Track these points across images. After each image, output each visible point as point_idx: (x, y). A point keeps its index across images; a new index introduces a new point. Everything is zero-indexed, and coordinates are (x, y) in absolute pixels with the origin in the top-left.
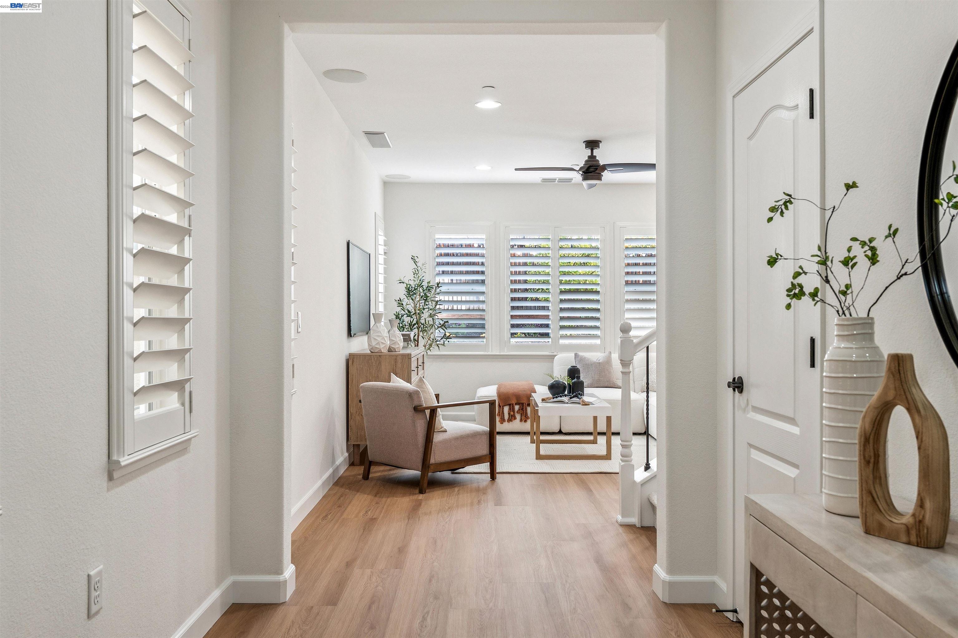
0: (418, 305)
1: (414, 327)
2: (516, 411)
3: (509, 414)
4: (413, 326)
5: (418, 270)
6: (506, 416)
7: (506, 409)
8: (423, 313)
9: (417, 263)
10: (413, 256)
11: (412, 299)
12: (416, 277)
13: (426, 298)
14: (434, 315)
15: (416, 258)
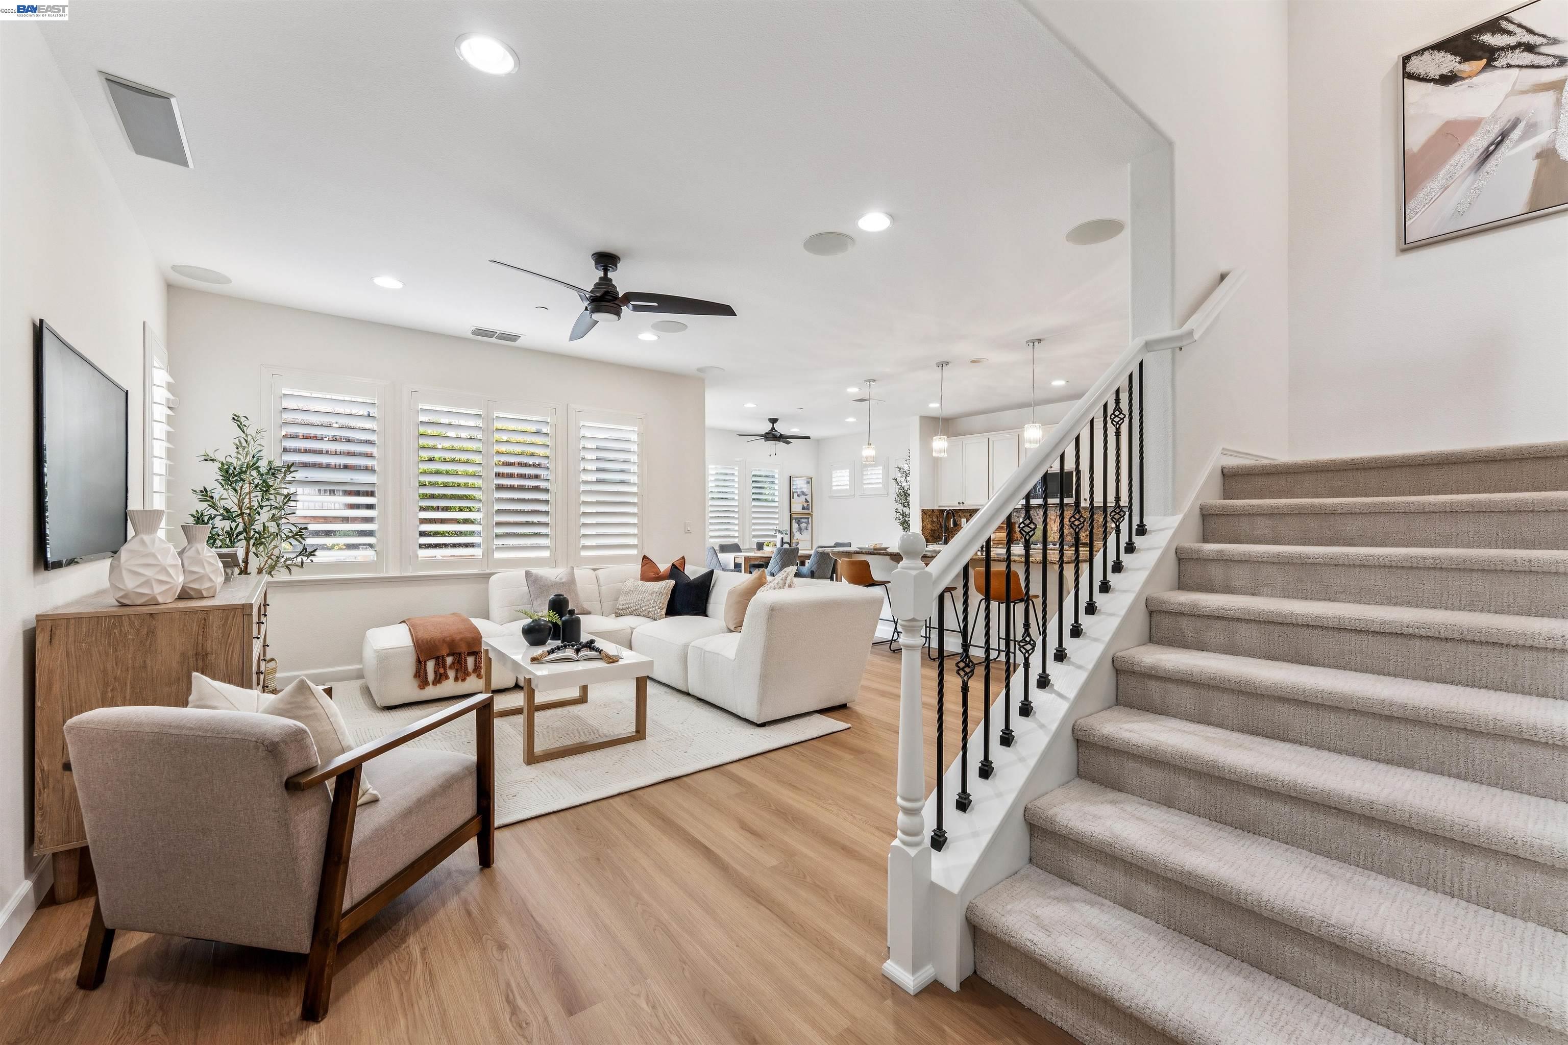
0: (246, 500)
1: (239, 538)
2: (448, 666)
3: (436, 672)
4: (237, 536)
5: (246, 441)
6: (431, 676)
7: (431, 665)
8: (259, 514)
9: (245, 428)
10: (236, 416)
11: (236, 490)
12: (241, 452)
13: (266, 489)
14: (281, 518)
15: (243, 419)
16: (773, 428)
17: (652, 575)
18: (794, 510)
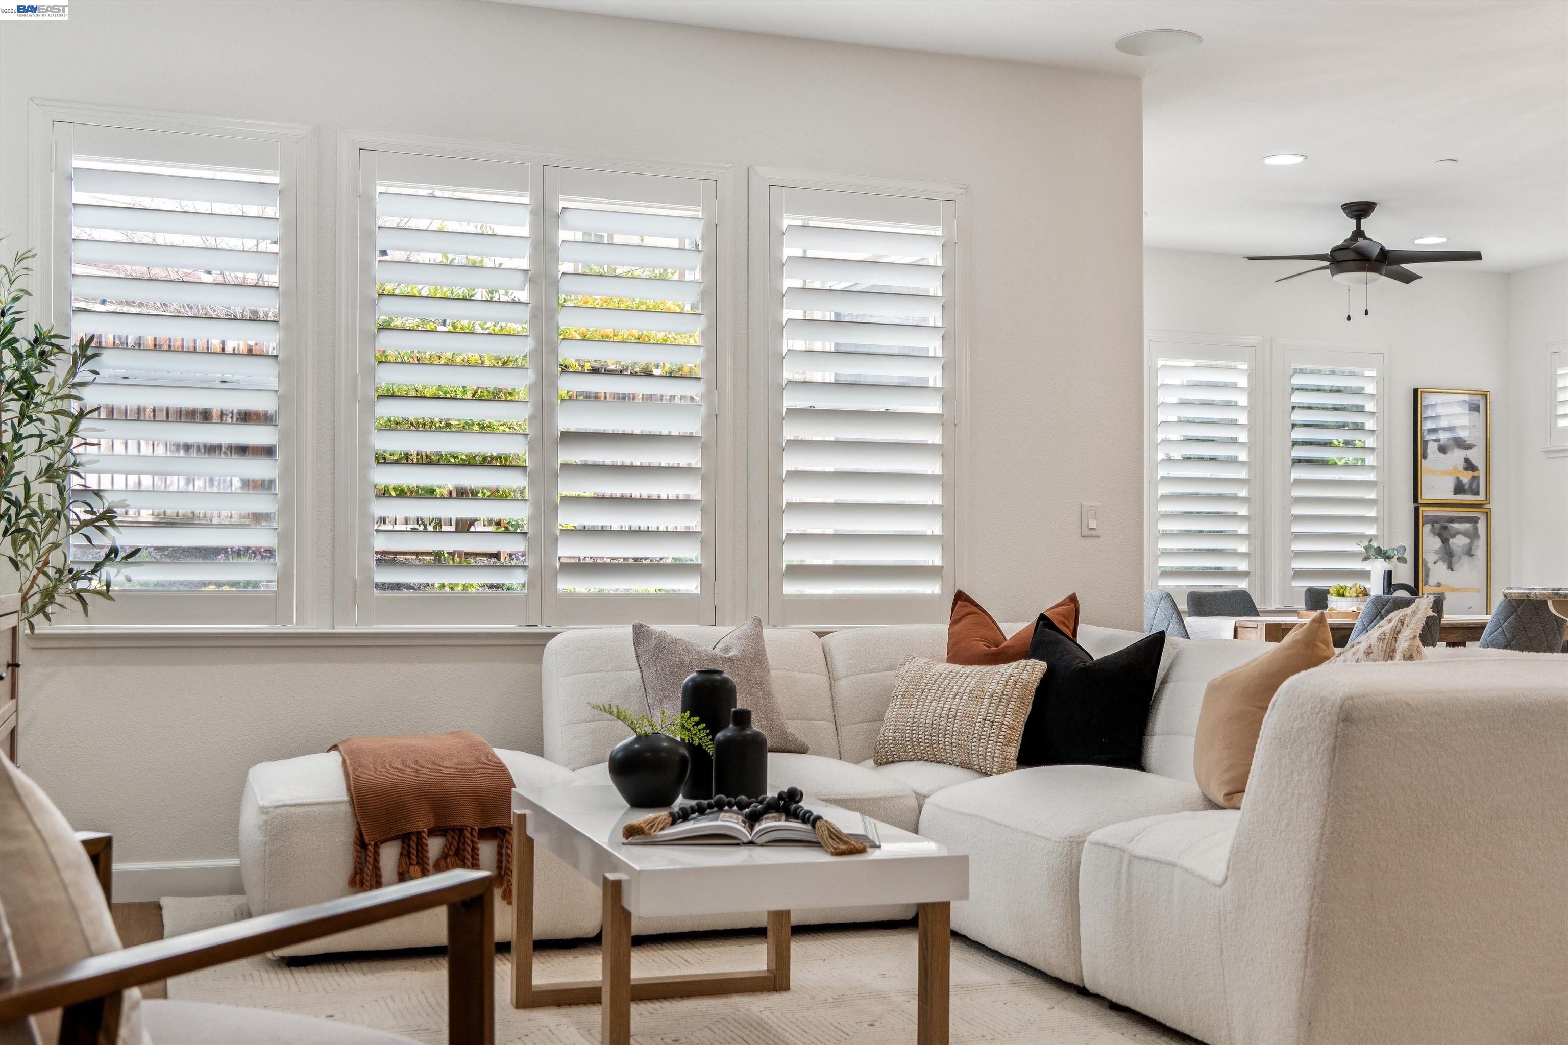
7: (389, 856)
16: (1359, 233)
17: (982, 647)
18: (1426, 495)
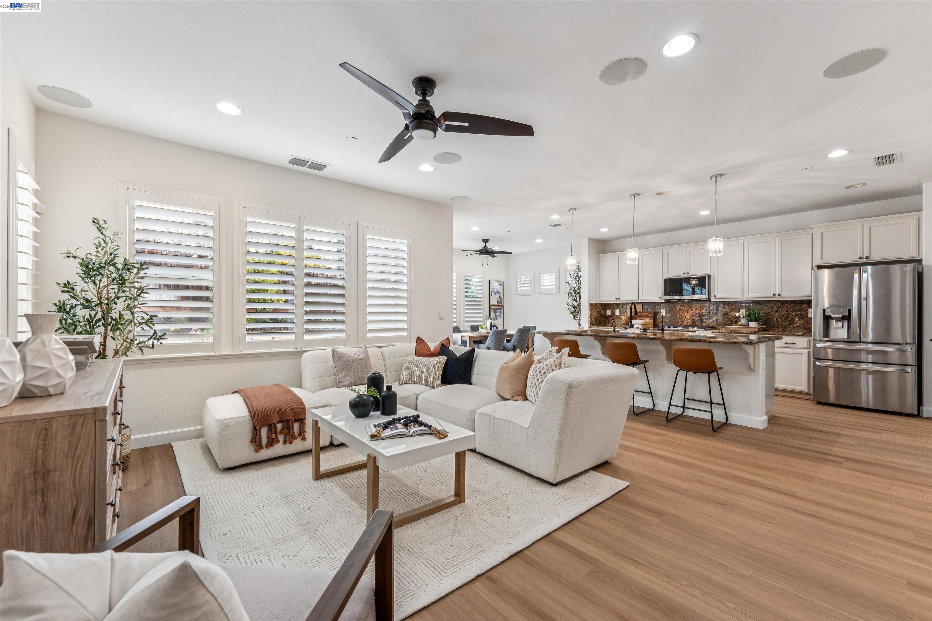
0: (105, 292)
1: (97, 325)
2: (278, 432)
3: (268, 438)
4: (96, 323)
5: (105, 242)
6: (264, 441)
7: (264, 431)
8: (116, 304)
9: (104, 230)
10: (95, 219)
11: (95, 283)
12: (100, 251)
13: (122, 282)
14: (135, 307)
15: (101, 223)
16: (485, 246)
18: (492, 304)
